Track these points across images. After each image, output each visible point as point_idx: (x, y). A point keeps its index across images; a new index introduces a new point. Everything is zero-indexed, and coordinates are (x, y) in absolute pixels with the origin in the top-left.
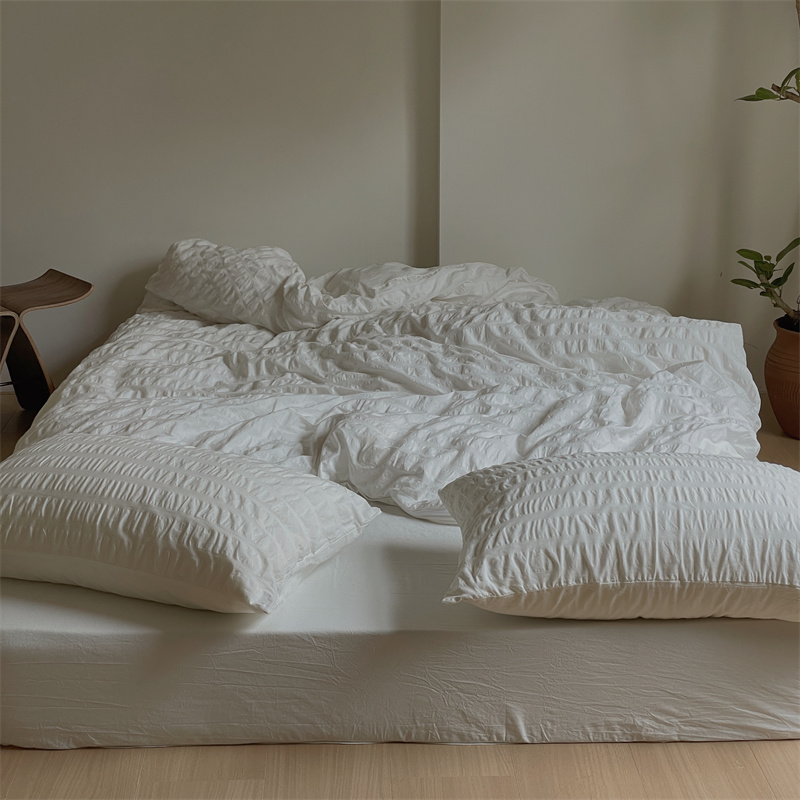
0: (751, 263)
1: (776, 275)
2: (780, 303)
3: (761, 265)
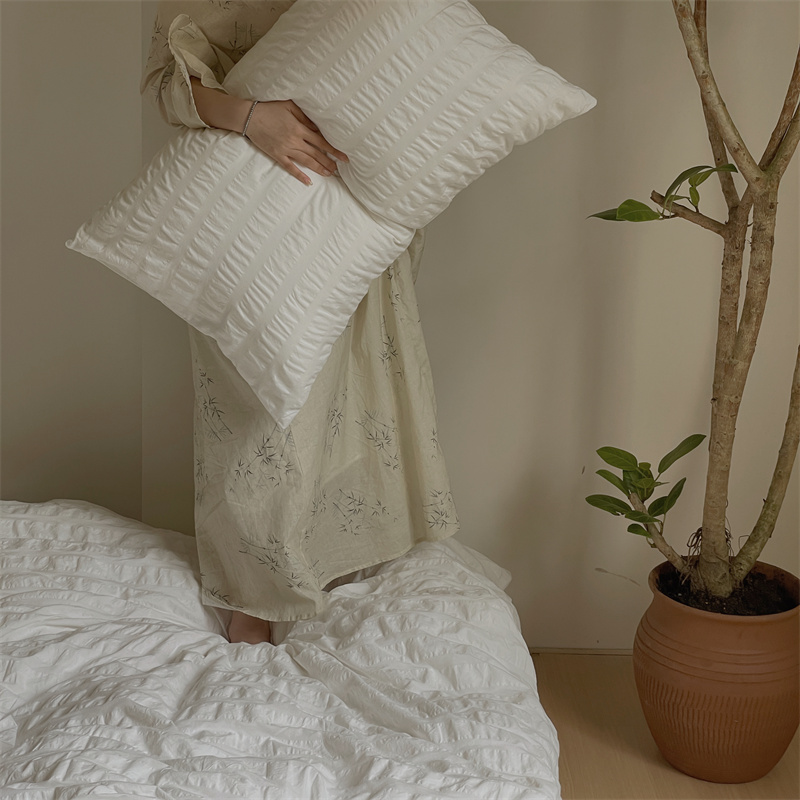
0: (619, 473)
2: (659, 543)
3: (633, 477)
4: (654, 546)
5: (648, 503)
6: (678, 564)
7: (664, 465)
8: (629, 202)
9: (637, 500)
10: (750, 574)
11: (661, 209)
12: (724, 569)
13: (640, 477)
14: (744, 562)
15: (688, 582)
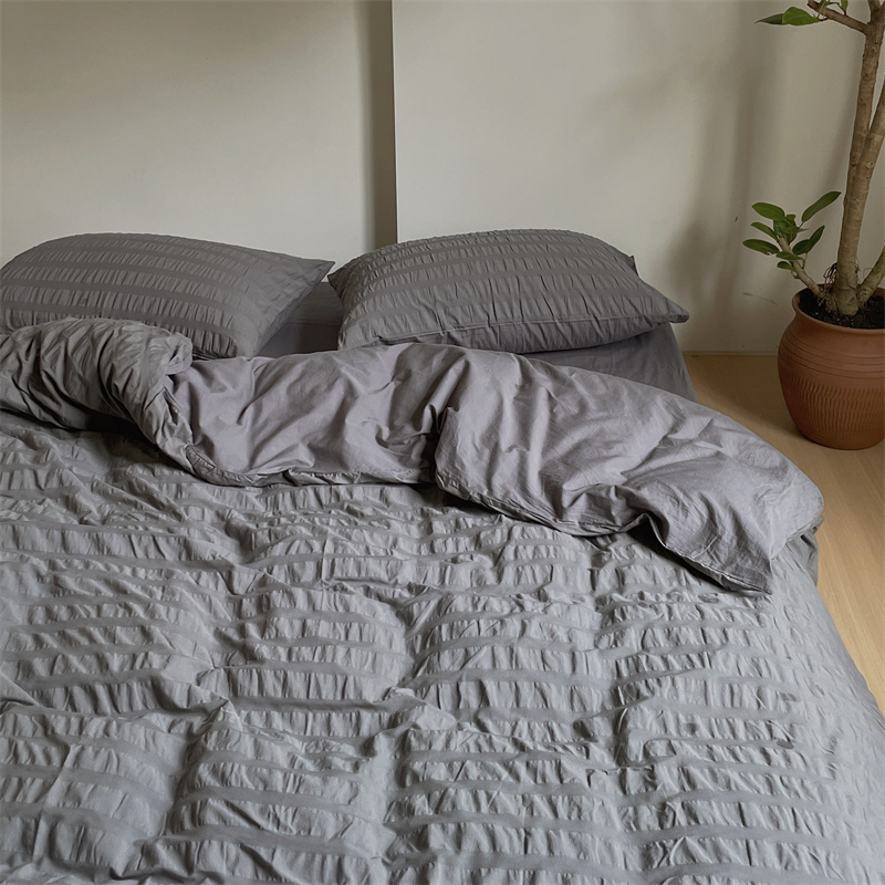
0: (770, 223)
1: (799, 238)
2: (802, 275)
3: (782, 226)
4: (797, 277)
5: (793, 244)
6: (817, 290)
7: (806, 216)
8: (792, 10)
9: (784, 242)
10: (871, 297)
11: (817, 14)
12: (853, 294)
13: (787, 226)
14: (868, 288)
15: (824, 304)
